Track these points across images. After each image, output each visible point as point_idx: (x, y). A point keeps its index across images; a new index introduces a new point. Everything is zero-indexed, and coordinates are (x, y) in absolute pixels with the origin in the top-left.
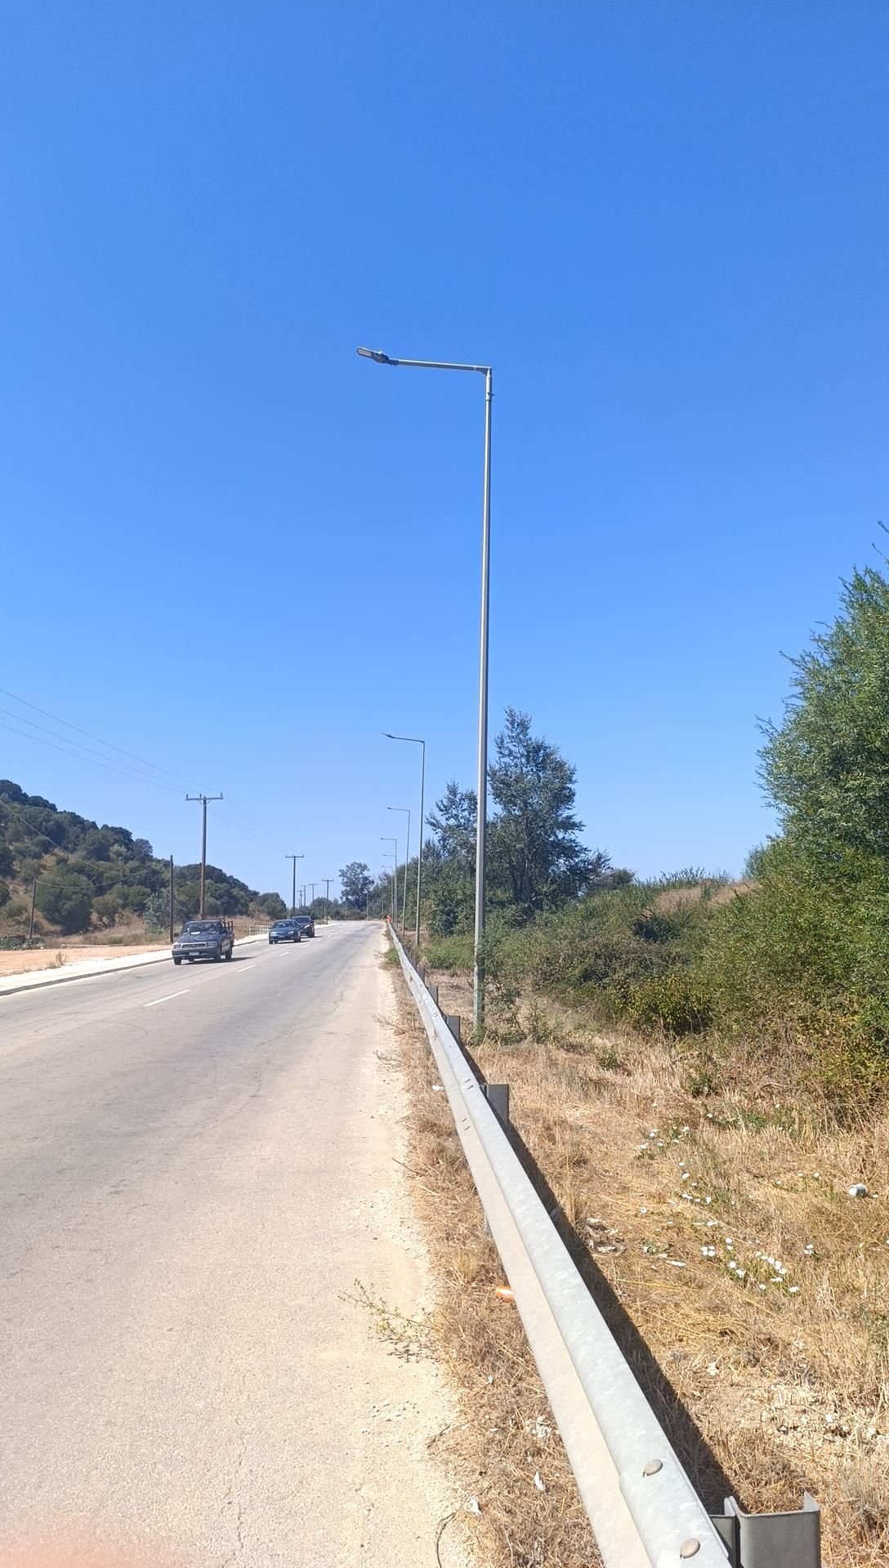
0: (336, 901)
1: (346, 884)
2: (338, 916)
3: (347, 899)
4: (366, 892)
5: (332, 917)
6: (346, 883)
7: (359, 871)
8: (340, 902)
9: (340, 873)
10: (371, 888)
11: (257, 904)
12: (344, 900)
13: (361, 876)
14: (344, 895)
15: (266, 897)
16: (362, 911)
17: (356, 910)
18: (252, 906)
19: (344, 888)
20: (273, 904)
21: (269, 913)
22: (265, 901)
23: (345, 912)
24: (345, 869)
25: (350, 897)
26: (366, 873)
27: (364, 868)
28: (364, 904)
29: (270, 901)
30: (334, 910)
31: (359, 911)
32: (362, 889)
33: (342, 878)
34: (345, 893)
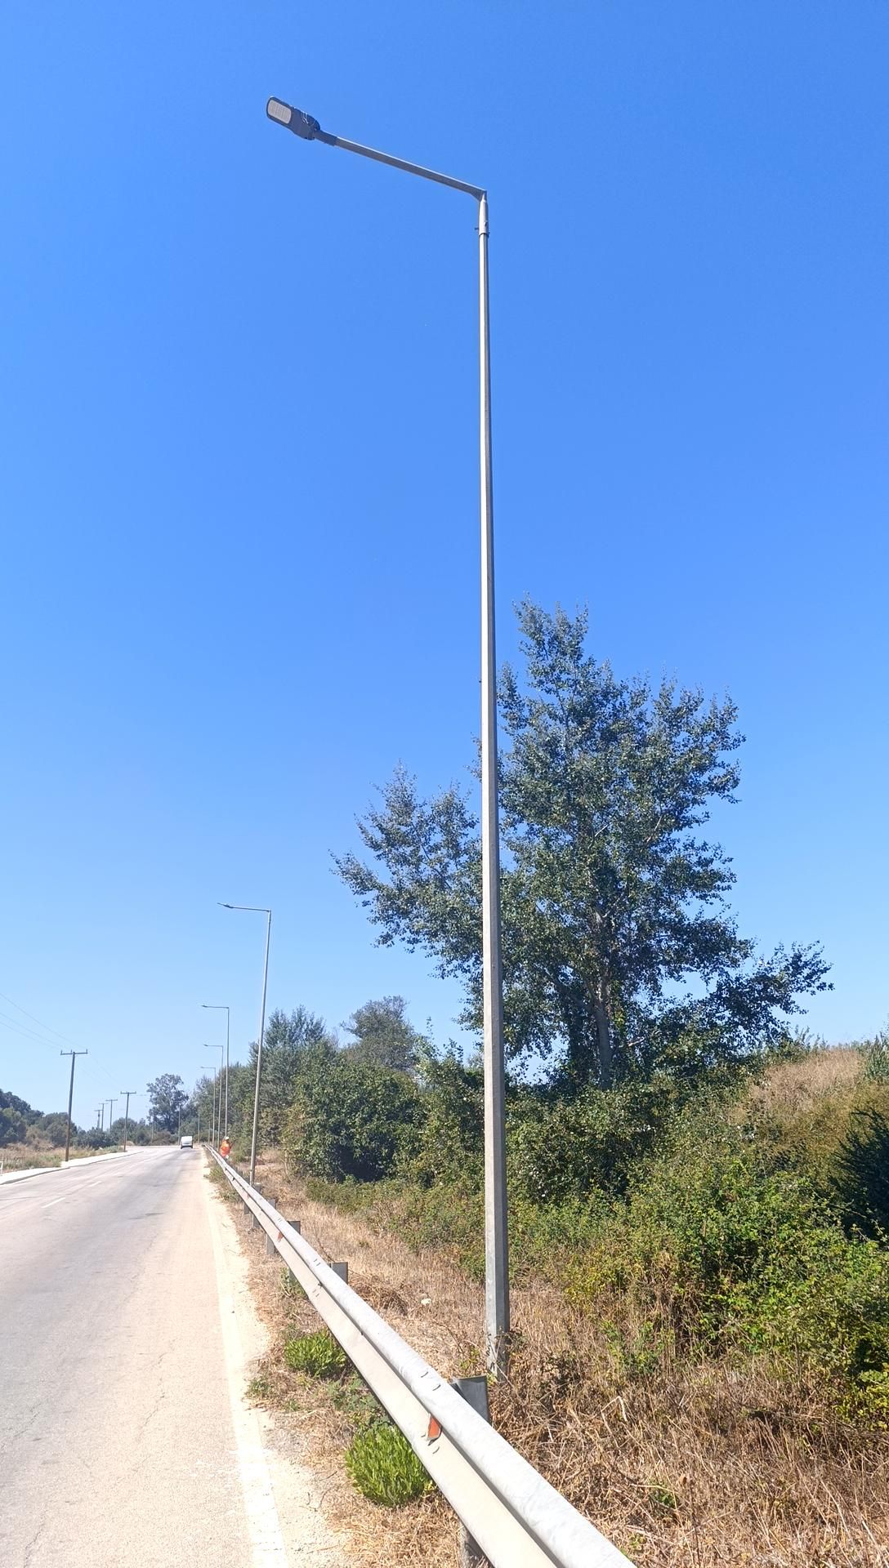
0: (142, 1122)
1: (155, 1101)
2: (142, 1139)
3: (155, 1119)
4: (178, 1110)
5: (134, 1142)
6: (156, 1099)
7: (171, 1084)
8: (147, 1123)
9: (148, 1088)
10: (185, 1104)
11: (39, 1127)
12: (152, 1120)
13: (173, 1090)
14: (151, 1114)
15: (51, 1119)
16: (173, 1133)
17: (166, 1132)
18: (30, 1131)
19: (152, 1106)
20: (60, 1127)
21: (53, 1139)
22: (49, 1123)
23: (151, 1135)
24: (154, 1082)
25: (159, 1117)
26: (179, 1087)
27: (177, 1080)
28: (176, 1125)
29: (56, 1123)
30: (138, 1133)
31: (169, 1133)
32: (174, 1107)
33: (150, 1093)
34: (154, 1112)
